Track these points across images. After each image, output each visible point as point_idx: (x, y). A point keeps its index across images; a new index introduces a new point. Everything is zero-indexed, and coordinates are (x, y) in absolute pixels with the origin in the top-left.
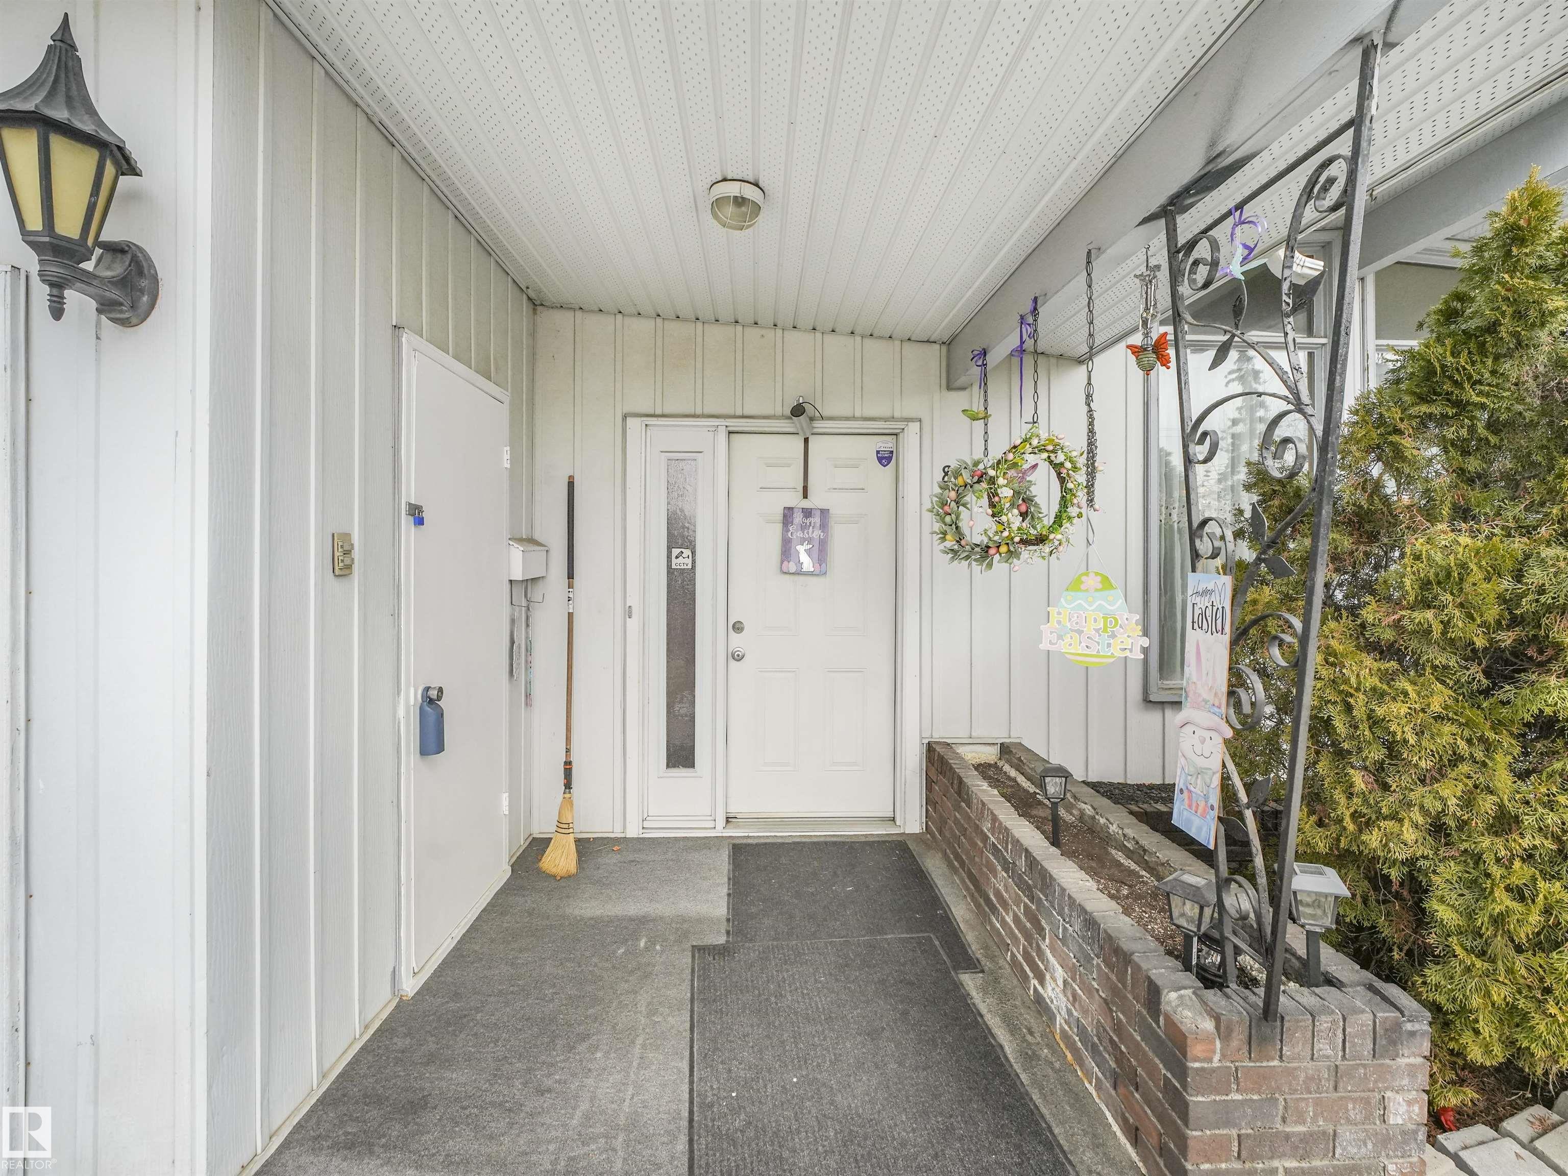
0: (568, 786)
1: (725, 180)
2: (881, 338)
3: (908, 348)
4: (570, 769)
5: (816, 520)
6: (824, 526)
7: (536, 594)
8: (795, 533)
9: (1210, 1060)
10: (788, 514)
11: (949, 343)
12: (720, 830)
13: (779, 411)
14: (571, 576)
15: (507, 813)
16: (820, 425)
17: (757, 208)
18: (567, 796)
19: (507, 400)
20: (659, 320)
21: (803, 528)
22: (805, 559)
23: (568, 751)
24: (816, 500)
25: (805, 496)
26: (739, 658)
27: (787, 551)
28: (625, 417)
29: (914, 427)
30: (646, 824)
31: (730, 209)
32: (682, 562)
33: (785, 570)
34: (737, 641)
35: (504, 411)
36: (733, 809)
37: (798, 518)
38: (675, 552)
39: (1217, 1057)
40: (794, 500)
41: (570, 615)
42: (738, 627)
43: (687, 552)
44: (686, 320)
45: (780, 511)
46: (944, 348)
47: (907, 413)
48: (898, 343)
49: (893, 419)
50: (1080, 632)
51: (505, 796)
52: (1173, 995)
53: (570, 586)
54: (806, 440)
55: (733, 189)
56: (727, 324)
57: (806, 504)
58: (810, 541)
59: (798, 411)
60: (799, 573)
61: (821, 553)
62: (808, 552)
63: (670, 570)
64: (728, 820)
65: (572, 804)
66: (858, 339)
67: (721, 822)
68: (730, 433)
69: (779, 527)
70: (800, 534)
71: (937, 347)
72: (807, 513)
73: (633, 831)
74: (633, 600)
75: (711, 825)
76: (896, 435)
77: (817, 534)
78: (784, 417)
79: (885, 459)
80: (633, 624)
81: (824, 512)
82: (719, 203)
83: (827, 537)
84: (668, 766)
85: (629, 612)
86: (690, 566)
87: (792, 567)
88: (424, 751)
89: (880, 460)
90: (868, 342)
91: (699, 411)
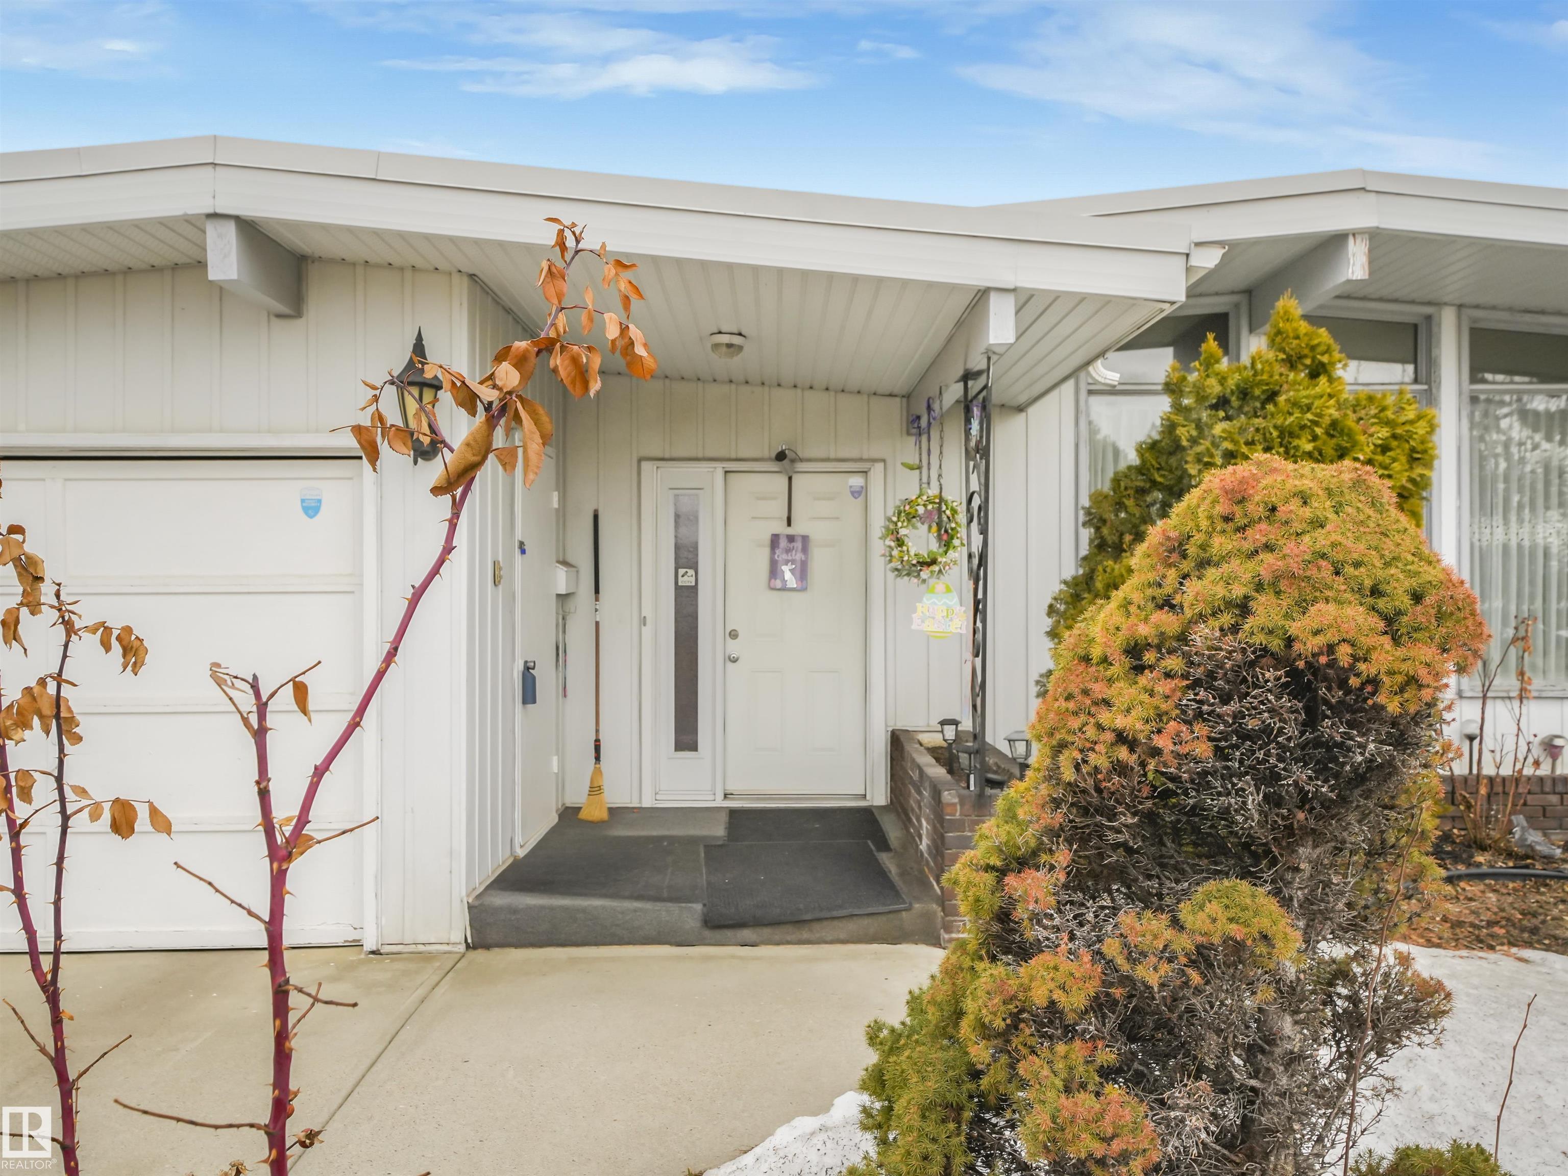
0: (598, 758)
1: (720, 333)
2: (851, 392)
3: (874, 400)
4: (599, 745)
5: (798, 544)
6: (805, 550)
7: (571, 605)
8: (780, 555)
9: (954, 815)
10: (775, 540)
11: (908, 397)
12: (719, 802)
13: (766, 454)
14: (597, 591)
15: (556, 771)
16: (801, 466)
17: (740, 348)
18: (597, 766)
19: (553, 455)
20: (667, 381)
21: (788, 551)
22: (788, 576)
23: (597, 731)
24: (798, 529)
25: (789, 524)
26: (734, 660)
27: (774, 571)
28: (640, 461)
29: (879, 466)
30: (658, 797)
31: (724, 349)
32: (687, 580)
33: (772, 585)
34: (734, 647)
35: (552, 463)
36: (731, 788)
37: (783, 543)
38: (681, 571)
39: (958, 814)
40: (780, 528)
41: (597, 623)
42: (734, 635)
43: (691, 572)
44: (689, 380)
45: (767, 538)
46: (905, 400)
47: (874, 454)
48: (865, 398)
49: (861, 460)
50: (934, 618)
51: (555, 758)
52: (946, 793)
53: (597, 599)
54: (790, 479)
55: (725, 339)
56: (723, 382)
57: (790, 531)
58: (793, 562)
59: (781, 456)
60: (784, 589)
61: (802, 573)
62: (792, 571)
63: (677, 587)
64: (726, 796)
65: (601, 772)
66: (832, 393)
67: (720, 796)
68: (726, 472)
69: (767, 551)
70: (784, 556)
71: (898, 400)
72: (791, 539)
73: (647, 803)
74: (647, 611)
75: (712, 798)
76: (866, 472)
77: (799, 556)
78: (770, 459)
79: (856, 493)
80: (647, 631)
81: (805, 539)
82: (716, 346)
83: (807, 558)
84: (676, 750)
85: (644, 621)
86: (693, 584)
87: (778, 584)
88: (525, 702)
89: (853, 493)
90: (841, 396)
91: (700, 455)
